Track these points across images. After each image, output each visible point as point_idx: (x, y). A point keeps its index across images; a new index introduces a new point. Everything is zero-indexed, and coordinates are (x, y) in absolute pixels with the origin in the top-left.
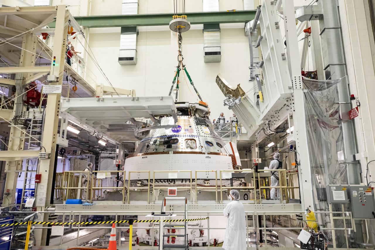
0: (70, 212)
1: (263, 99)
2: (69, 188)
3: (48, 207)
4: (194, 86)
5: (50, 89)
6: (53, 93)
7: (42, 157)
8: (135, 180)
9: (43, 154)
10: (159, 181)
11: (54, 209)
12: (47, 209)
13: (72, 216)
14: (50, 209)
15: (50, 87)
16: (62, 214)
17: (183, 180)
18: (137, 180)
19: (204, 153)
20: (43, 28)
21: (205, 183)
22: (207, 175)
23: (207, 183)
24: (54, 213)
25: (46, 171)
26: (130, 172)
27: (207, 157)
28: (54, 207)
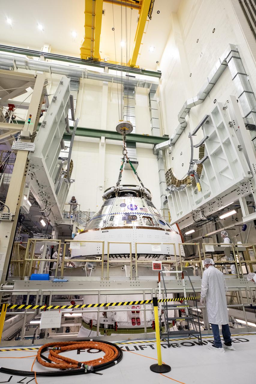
0: (37, 291)
1: (201, 189)
2: (34, 259)
3: (3, 285)
4: (137, 176)
5: (21, 146)
6: (24, 149)
7: (5, 219)
8: (93, 255)
9: (7, 214)
10: (123, 256)
11: (12, 286)
12: (2, 287)
13: (40, 296)
14: (6, 286)
15: (22, 144)
16: (26, 294)
17: (148, 255)
18: (96, 255)
19: (164, 230)
20: (9, 100)
21: (167, 259)
22: (168, 251)
23: (169, 259)
24: (11, 293)
25: (6, 237)
26: (109, 243)
27: (166, 234)
28: (12, 284)
